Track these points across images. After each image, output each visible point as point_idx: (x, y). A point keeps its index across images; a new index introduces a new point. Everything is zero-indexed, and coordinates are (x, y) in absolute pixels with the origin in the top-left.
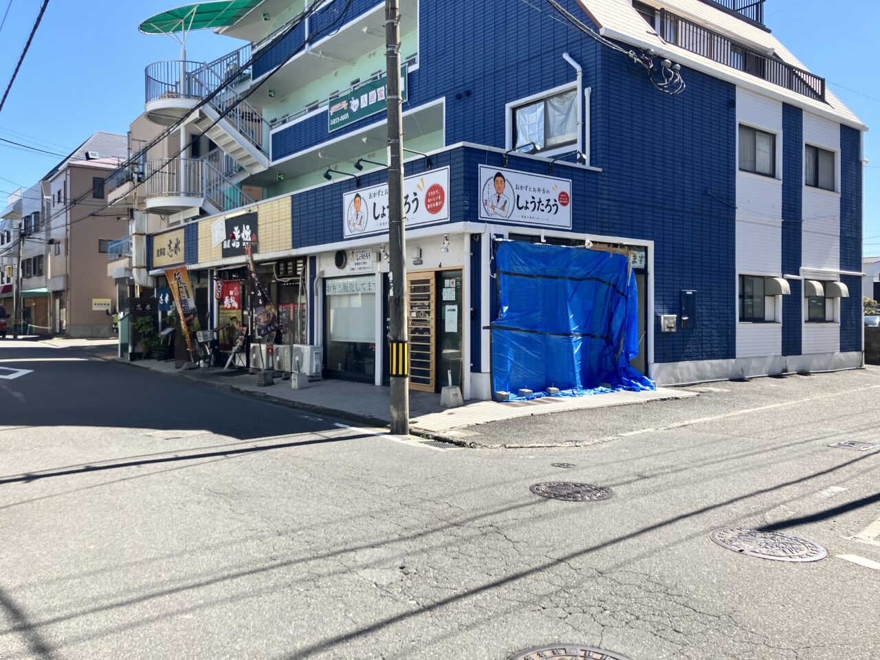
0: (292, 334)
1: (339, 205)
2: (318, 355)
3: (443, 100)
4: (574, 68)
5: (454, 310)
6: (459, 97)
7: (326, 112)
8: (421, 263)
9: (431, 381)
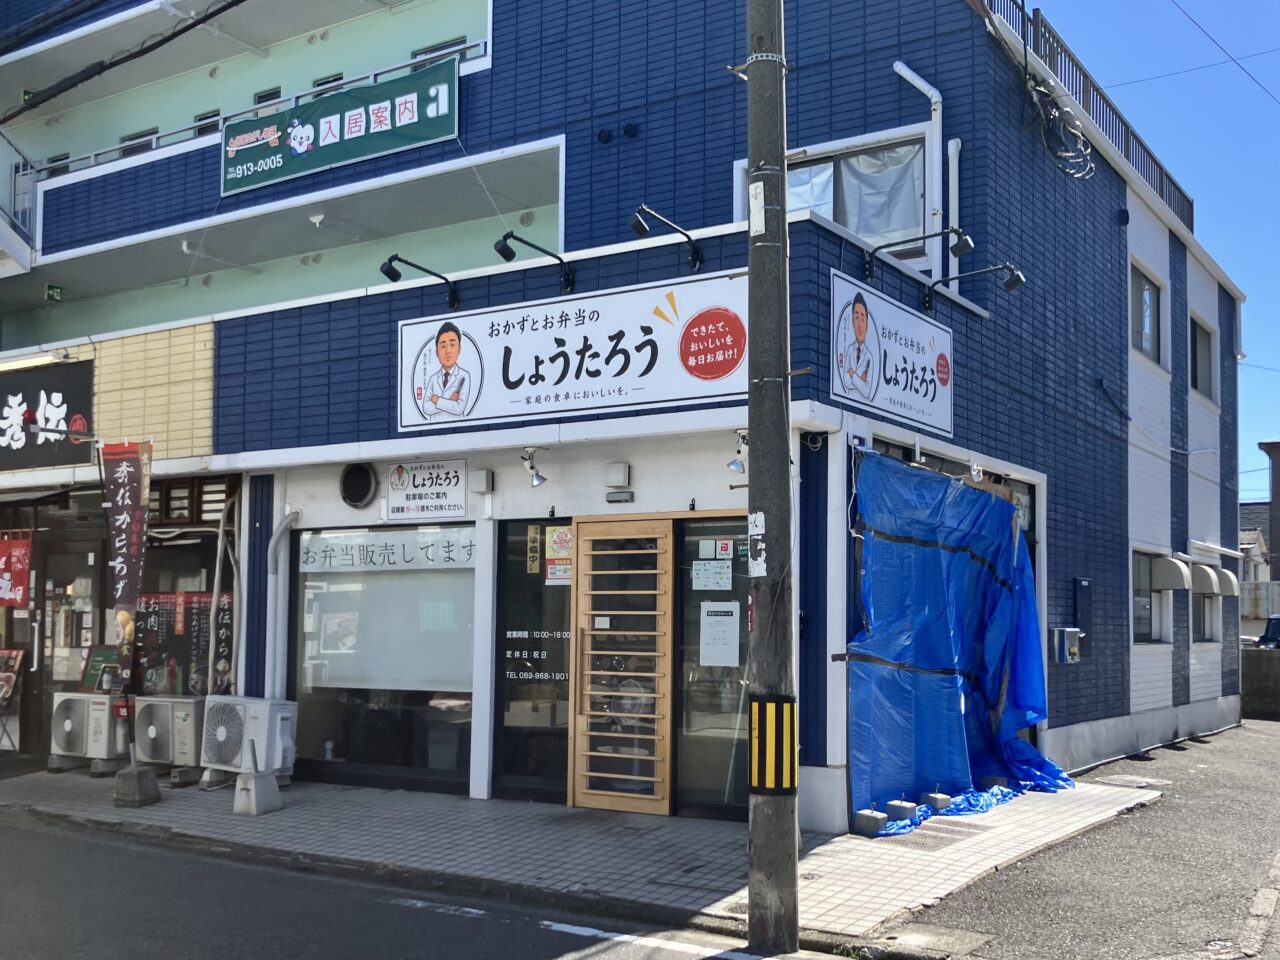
0: (179, 671)
1: (383, 349)
2: (288, 724)
3: (560, 141)
4: (922, 95)
5: (729, 614)
6: (606, 137)
7: (217, 147)
8: (631, 498)
9: (657, 788)
